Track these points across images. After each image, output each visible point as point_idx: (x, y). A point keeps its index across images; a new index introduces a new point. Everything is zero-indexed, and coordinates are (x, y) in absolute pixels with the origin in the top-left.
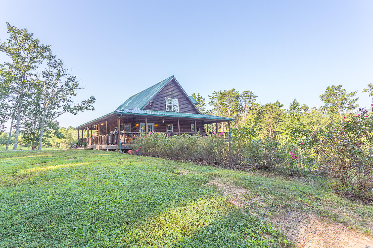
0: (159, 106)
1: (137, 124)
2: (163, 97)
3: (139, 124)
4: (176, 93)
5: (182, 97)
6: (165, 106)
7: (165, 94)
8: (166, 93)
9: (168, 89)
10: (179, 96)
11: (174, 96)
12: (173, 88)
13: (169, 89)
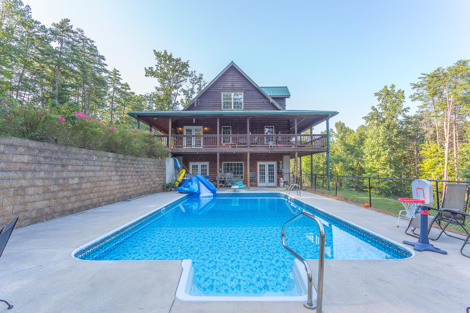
0: (211, 104)
1: (179, 127)
2: (218, 92)
3: (182, 127)
4: (239, 85)
5: (249, 88)
6: (220, 104)
7: (221, 88)
8: (222, 86)
9: (224, 81)
10: (243, 88)
11: (235, 88)
12: (233, 79)
13: (228, 81)
